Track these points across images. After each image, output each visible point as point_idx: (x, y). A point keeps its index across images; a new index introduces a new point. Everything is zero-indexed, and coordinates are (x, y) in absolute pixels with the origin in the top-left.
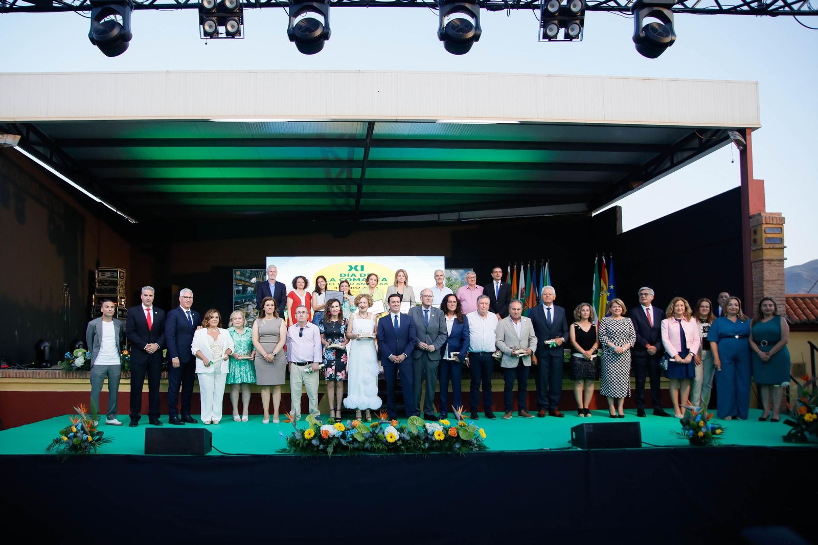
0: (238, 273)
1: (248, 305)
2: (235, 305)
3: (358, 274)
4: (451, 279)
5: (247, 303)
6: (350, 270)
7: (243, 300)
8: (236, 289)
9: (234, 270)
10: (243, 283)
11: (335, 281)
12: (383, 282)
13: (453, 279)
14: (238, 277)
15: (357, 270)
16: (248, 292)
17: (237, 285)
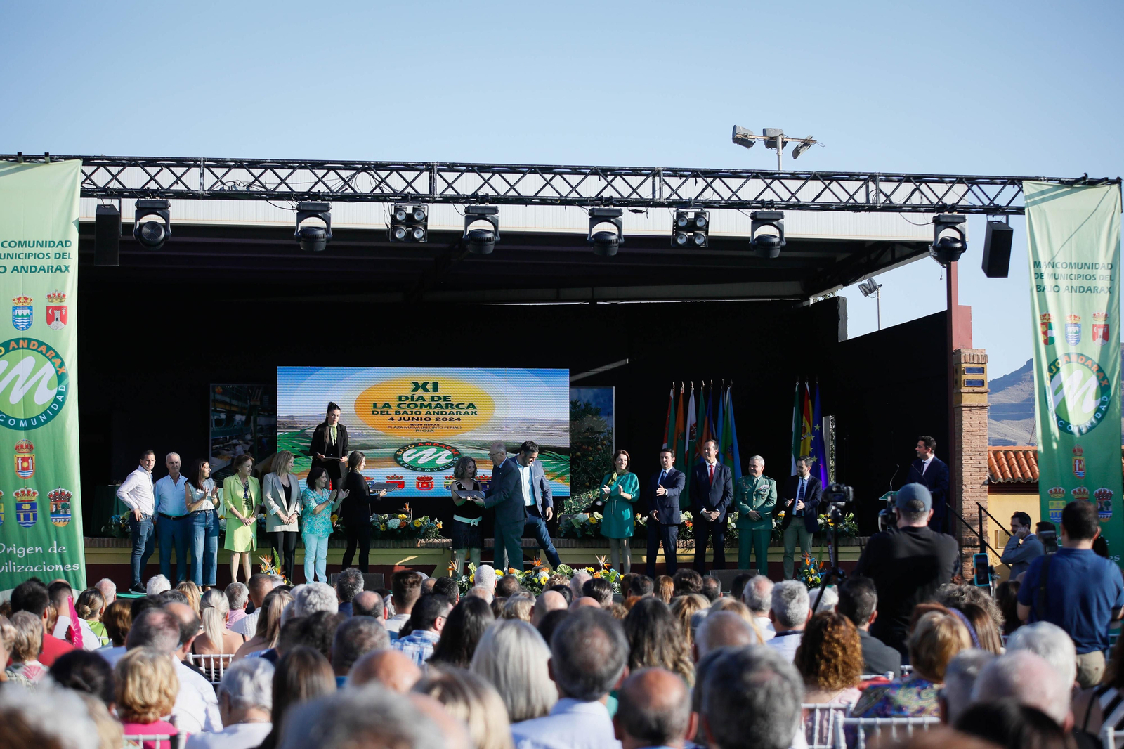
0: (219, 389)
1: (236, 445)
2: (213, 445)
3: (427, 396)
4: (578, 404)
5: (235, 441)
6: (415, 390)
7: (228, 437)
8: (216, 417)
9: (211, 385)
10: (228, 408)
11: (390, 407)
12: (470, 410)
13: (582, 404)
14: (218, 397)
15: (426, 390)
16: (235, 423)
17: (216, 411)
